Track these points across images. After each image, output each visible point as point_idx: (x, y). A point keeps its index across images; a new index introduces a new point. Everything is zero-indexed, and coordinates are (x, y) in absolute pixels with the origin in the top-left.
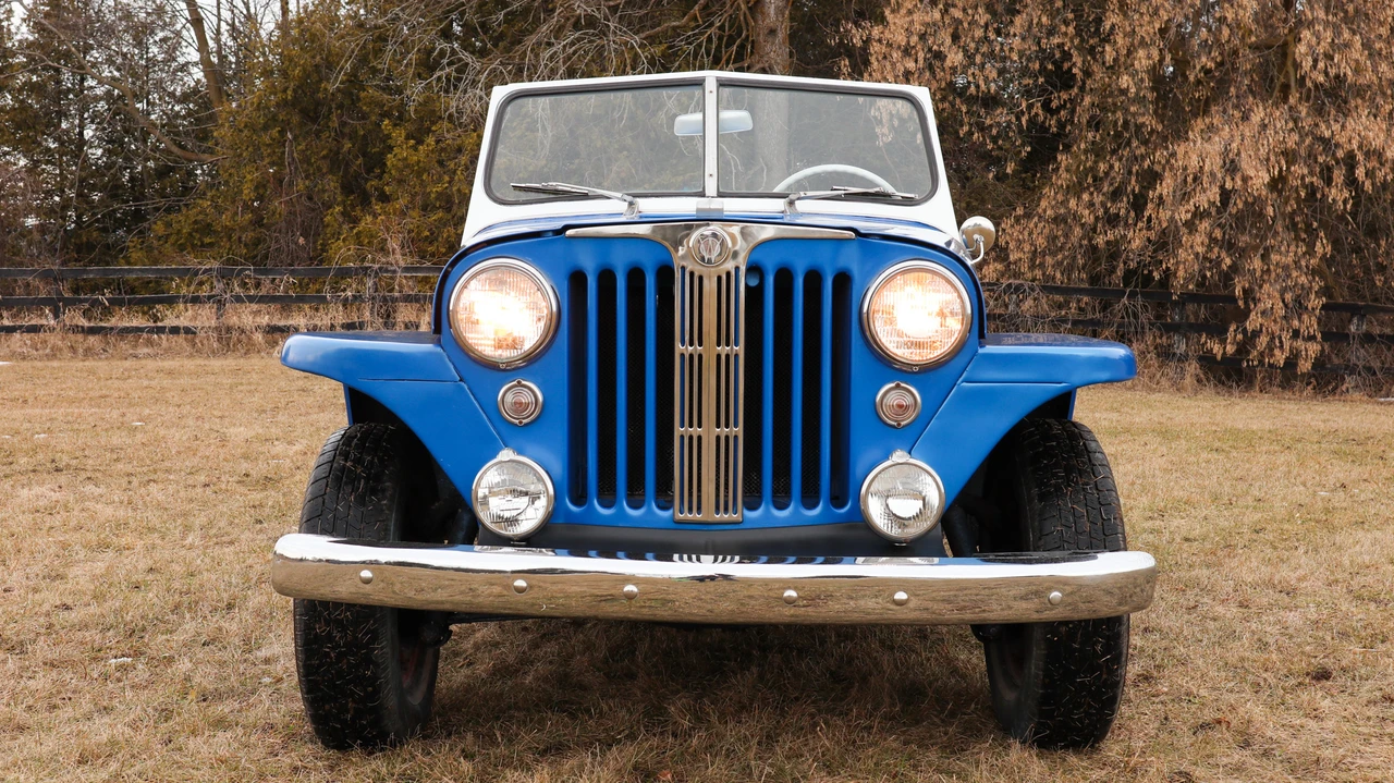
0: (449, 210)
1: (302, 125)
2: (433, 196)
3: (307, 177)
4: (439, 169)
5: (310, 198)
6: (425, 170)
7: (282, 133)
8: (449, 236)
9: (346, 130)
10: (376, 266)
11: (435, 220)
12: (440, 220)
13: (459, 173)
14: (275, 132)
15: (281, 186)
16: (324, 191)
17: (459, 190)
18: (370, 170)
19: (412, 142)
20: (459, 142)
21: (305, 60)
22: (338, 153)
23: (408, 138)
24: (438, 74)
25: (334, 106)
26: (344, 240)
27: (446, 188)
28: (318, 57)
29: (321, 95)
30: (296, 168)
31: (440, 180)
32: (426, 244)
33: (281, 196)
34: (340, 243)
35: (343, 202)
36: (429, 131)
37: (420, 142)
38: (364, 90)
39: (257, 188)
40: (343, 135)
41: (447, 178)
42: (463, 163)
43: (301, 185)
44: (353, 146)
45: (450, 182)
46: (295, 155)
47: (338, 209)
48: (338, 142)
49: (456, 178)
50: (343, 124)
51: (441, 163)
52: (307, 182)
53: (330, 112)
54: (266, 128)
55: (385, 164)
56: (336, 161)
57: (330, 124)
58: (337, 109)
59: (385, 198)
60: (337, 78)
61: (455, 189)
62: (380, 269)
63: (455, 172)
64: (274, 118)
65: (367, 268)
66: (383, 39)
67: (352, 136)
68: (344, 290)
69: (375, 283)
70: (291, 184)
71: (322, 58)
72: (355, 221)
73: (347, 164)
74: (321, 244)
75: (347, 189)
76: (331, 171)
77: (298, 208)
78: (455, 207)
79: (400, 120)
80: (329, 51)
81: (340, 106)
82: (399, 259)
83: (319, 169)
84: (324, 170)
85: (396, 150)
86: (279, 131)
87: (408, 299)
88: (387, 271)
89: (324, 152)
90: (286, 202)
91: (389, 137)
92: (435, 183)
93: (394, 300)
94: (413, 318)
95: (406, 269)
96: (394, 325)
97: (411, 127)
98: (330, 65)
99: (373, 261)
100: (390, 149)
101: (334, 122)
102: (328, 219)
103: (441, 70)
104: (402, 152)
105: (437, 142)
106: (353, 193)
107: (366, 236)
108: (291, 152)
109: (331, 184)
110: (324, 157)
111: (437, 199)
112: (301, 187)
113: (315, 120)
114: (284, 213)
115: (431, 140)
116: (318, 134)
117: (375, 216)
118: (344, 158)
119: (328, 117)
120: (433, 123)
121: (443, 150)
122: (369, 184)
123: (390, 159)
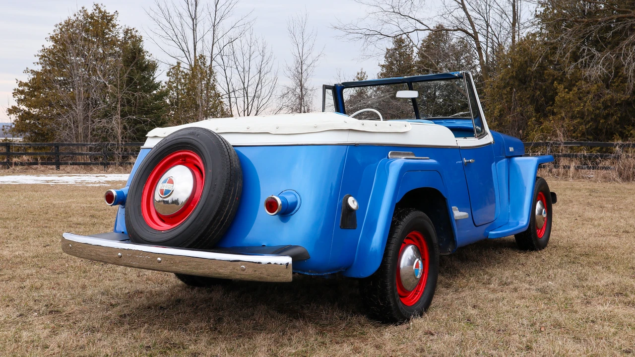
0: (583, 118)
1: (519, 86)
2: (576, 112)
3: (521, 106)
4: (579, 101)
5: (522, 115)
6: (572, 102)
7: (511, 89)
8: (582, 129)
9: (538, 87)
10: (552, 142)
11: (576, 123)
12: (578, 122)
13: (588, 102)
14: (508, 89)
15: (510, 111)
16: (528, 112)
17: (588, 109)
18: (547, 103)
19: (567, 90)
20: (588, 89)
21: (521, 59)
22: (534, 96)
23: (565, 88)
24: (581, 60)
25: (533, 77)
26: (536, 131)
27: (582, 109)
28: (527, 58)
29: (527, 73)
30: (517, 103)
31: (579, 105)
32: (572, 132)
33: (510, 114)
34: (534, 132)
35: (536, 116)
36: (574, 85)
37: (570, 90)
38: (546, 70)
39: (500, 111)
40: (536, 89)
41: (582, 104)
42: (590, 98)
43: (519, 109)
44: (541, 93)
45: (583, 106)
46: (516, 97)
47: (534, 119)
48: (534, 92)
49: (587, 104)
50: (536, 84)
51: (580, 99)
52: (521, 108)
53: (531, 79)
54: (505, 87)
55: (555, 100)
56: (533, 100)
57: (531, 85)
58: (534, 78)
59: (554, 114)
60: (535, 66)
61: (586, 109)
62: (553, 143)
63: (586, 102)
64: (508, 83)
65: (547, 143)
66: (555, 48)
67: (541, 89)
68: (538, 152)
69: (551, 149)
70: (514, 109)
71: (528, 58)
72: (541, 123)
73: (538, 101)
74: (526, 133)
75: (537, 110)
76: (531, 103)
77: (517, 119)
78: (585, 117)
79: (561, 81)
80: (531, 55)
81: (535, 77)
82: (561, 138)
83: (526, 103)
84: (528, 103)
85: (559, 94)
86: (510, 89)
87: (565, 156)
88: (556, 144)
89: (528, 96)
90: (512, 117)
91: (556, 89)
92: (577, 106)
93: (559, 156)
94: (567, 164)
95: (565, 143)
96: (558, 167)
97: (566, 84)
98: (532, 61)
99: (550, 139)
100: (557, 94)
101: (533, 84)
102: (529, 123)
103: (582, 58)
104: (562, 94)
105: (578, 89)
106: (540, 112)
107: (546, 130)
108: (515, 96)
109: (531, 108)
110: (528, 98)
111: (577, 113)
112: (518, 110)
113: (524, 83)
114: (511, 121)
115: (575, 89)
116: (526, 89)
117: (550, 121)
118: (536, 98)
119: (530, 82)
120: (576, 82)
121: (581, 93)
122: (547, 108)
123: (557, 98)
